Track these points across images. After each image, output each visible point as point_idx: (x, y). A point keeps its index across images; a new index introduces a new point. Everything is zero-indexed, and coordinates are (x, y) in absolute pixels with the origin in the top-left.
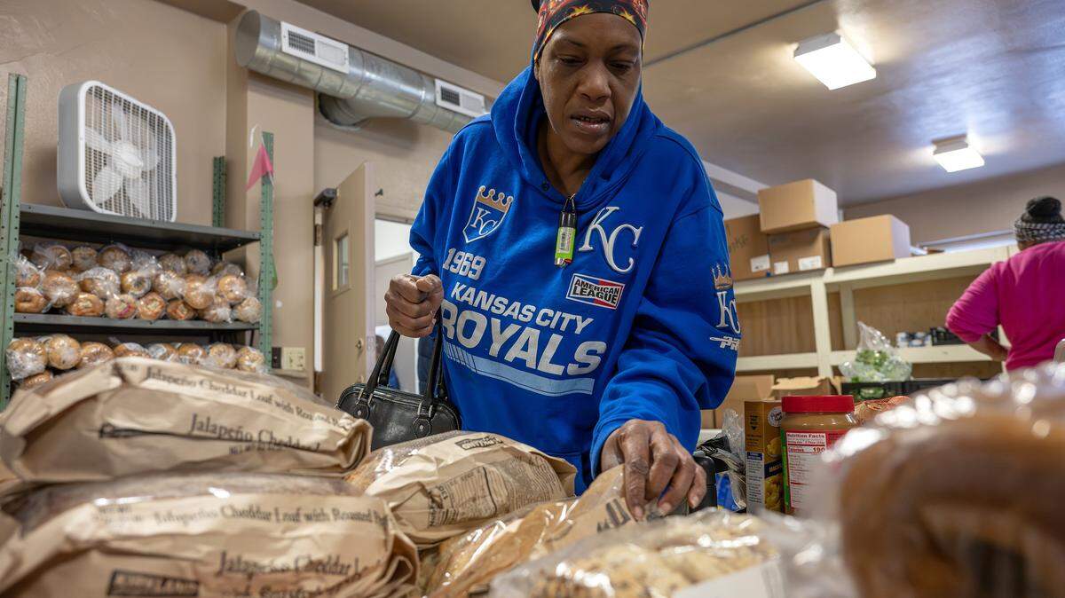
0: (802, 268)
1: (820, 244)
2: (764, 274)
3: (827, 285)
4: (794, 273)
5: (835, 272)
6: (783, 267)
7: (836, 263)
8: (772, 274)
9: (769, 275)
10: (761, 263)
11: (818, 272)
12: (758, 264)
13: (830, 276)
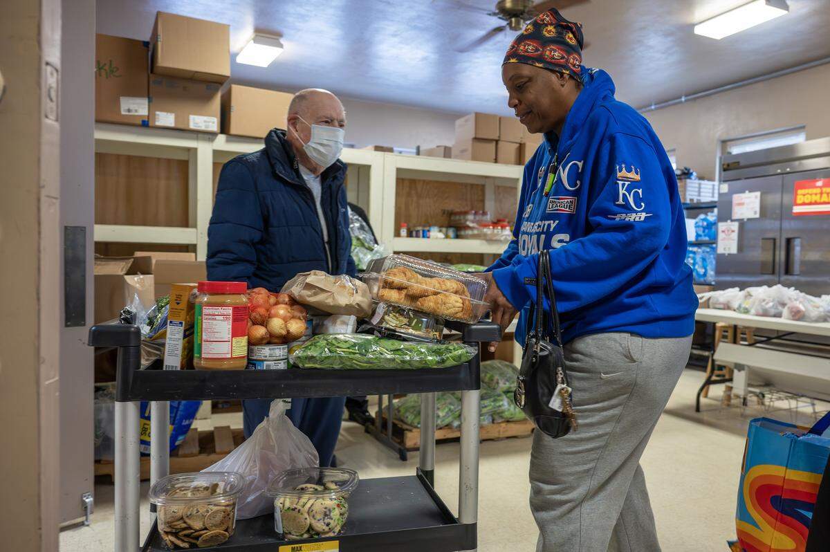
0: (192, 126)
1: (217, 102)
2: (140, 122)
3: (216, 153)
4: (180, 131)
5: (227, 141)
6: (166, 119)
7: (233, 131)
8: (150, 124)
9: (146, 125)
10: (138, 107)
11: (209, 136)
12: (132, 107)
13: (221, 143)
